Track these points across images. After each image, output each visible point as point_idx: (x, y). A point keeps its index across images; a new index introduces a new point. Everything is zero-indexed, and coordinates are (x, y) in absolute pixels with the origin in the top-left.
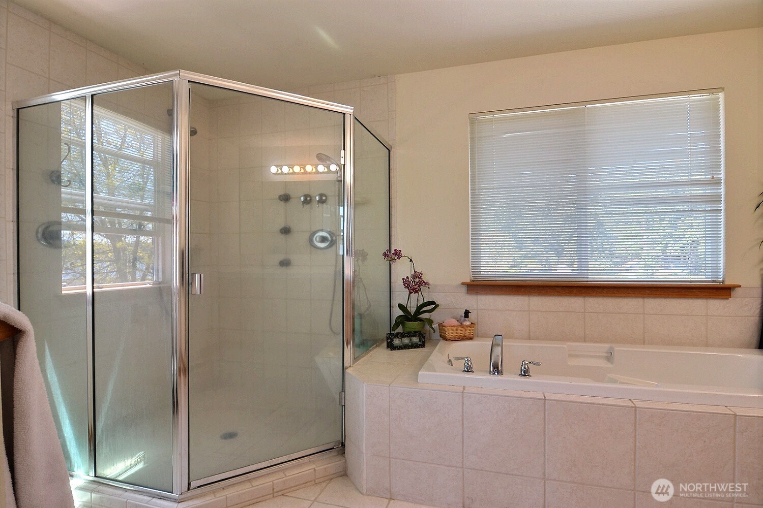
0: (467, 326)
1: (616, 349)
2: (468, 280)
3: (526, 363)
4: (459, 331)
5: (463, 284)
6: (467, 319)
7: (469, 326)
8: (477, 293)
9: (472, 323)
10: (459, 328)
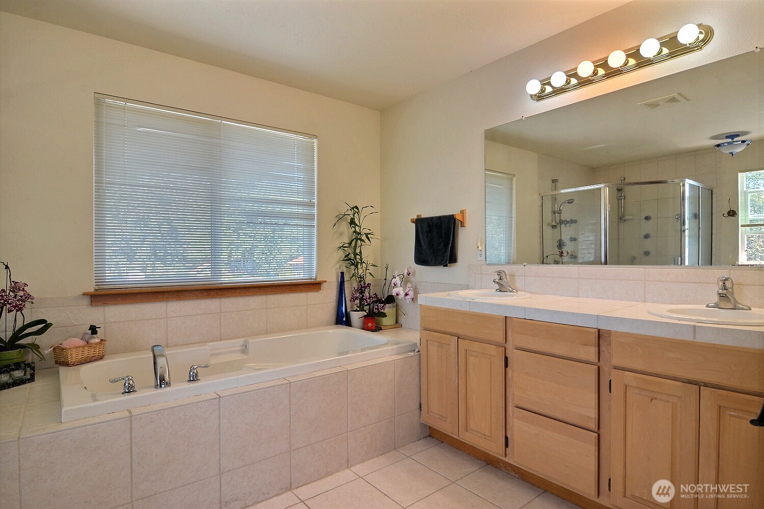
0: (96, 344)
1: (250, 341)
2: (91, 289)
3: (195, 367)
4: (86, 353)
5: (84, 294)
6: (95, 336)
7: (99, 343)
8: (105, 304)
9: (101, 340)
10: (86, 348)
